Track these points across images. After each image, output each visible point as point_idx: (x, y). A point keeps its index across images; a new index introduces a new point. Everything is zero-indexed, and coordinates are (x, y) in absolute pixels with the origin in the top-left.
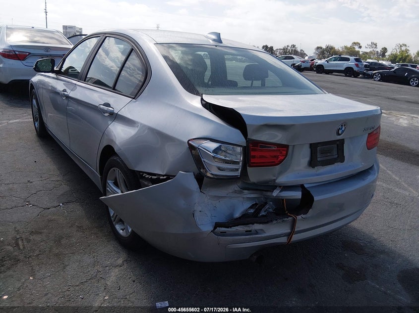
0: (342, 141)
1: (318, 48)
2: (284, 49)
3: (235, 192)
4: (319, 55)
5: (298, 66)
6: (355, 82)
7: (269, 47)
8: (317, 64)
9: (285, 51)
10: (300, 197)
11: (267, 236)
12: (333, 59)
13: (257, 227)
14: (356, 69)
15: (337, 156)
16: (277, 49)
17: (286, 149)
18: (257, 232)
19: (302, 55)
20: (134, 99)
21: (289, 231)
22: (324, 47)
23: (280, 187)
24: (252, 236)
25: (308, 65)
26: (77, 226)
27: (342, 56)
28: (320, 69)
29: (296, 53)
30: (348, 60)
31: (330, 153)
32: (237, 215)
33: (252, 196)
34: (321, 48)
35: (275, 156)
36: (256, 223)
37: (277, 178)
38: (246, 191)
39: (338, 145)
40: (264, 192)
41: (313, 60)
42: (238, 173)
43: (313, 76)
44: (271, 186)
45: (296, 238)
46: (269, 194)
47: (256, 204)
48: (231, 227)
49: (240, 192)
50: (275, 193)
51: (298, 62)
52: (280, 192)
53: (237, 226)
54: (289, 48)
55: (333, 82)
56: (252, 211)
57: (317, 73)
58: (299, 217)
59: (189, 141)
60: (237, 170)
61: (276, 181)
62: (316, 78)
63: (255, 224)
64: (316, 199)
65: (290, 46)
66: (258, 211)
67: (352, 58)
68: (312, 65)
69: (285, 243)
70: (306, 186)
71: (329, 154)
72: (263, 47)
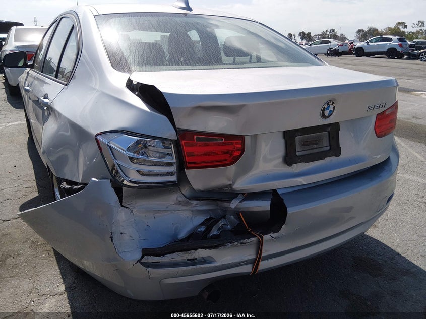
0: (336, 127)
1: (359, 31)
2: (322, 35)
3: (179, 203)
4: (361, 39)
5: (335, 50)
6: (398, 64)
7: (306, 33)
8: (356, 47)
9: (323, 35)
10: (268, 208)
11: (219, 266)
12: (374, 40)
13: (201, 253)
14: (399, 49)
15: (329, 148)
16: (316, 35)
17: (241, 141)
18: (204, 261)
19: (343, 38)
20: (66, 85)
21: (254, 257)
22: (366, 29)
23: (243, 194)
24: (195, 266)
25: (347, 49)
26: (33, 242)
27: (383, 37)
28: (360, 52)
29: (335, 37)
30: (390, 40)
31: (317, 144)
32: (182, 235)
33: (205, 207)
34: (363, 31)
35: (228, 152)
36: (201, 248)
37: (234, 183)
38: (194, 202)
39: (329, 132)
40: (220, 203)
41: (352, 43)
42: (174, 178)
43: (351, 60)
44: (228, 194)
45: (264, 265)
46: (226, 204)
47: (211, 218)
48: (163, 255)
49: (187, 204)
50: (234, 204)
51: (335, 46)
52: (240, 202)
53: (173, 253)
54: (328, 33)
55: (373, 65)
56: (203, 229)
57: (357, 56)
58: (266, 237)
59: (97, 135)
60: (171, 174)
61: (234, 187)
62: (354, 62)
63: (199, 250)
64: (290, 210)
65: (329, 30)
66: (209, 229)
67: (395, 38)
68: (352, 48)
69: (250, 272)
70: (279, 192)
71: (315, 146)
72: (300, 34)
